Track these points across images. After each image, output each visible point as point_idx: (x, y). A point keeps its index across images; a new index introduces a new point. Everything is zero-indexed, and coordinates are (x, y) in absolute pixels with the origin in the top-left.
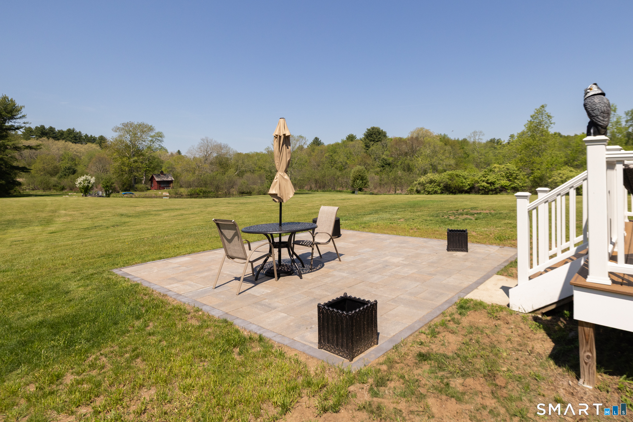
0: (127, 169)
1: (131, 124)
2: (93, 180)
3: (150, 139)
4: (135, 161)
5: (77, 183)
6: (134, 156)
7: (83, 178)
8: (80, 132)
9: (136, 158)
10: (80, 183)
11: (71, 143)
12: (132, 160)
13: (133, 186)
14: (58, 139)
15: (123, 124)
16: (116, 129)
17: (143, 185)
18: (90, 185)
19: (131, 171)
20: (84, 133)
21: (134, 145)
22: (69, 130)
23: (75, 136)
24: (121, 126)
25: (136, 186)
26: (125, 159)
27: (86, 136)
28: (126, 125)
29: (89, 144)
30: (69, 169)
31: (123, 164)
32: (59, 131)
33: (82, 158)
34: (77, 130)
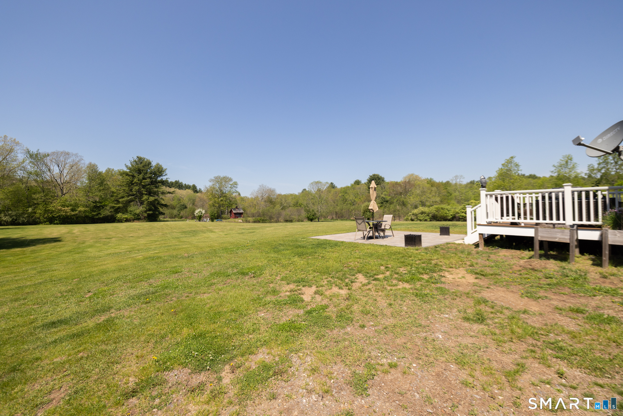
0: (217, 205)
1: (219, 177)
2: (203, 212)
3: (230, 186)
4: (222, 200)
5: (195, 214)
6: (221, 197)
7: (199, 210)
8: (182, 183)
9: (222, 198)
10: (197, 214)
11: (178, 190)
12: (220, 200)
13: (220, 216)
14: (171, 187)
15: (215, 177)
16: (211, 181)
17: (226, 216)
18: (202, 215)
19: (219, 207)
20: (184, 183)
21: (221, 190)
22: (176, 181)
23: (179, 185)
24: (214, 179)
25: (223, 216)
26: (216, 199)
27: (185, 185)
28: (216, 178)
29: (187, 190)
30: (183, 206)
31: (215, 202)
32: (171, 182)
33: (184, 199)
34: (180, 181)
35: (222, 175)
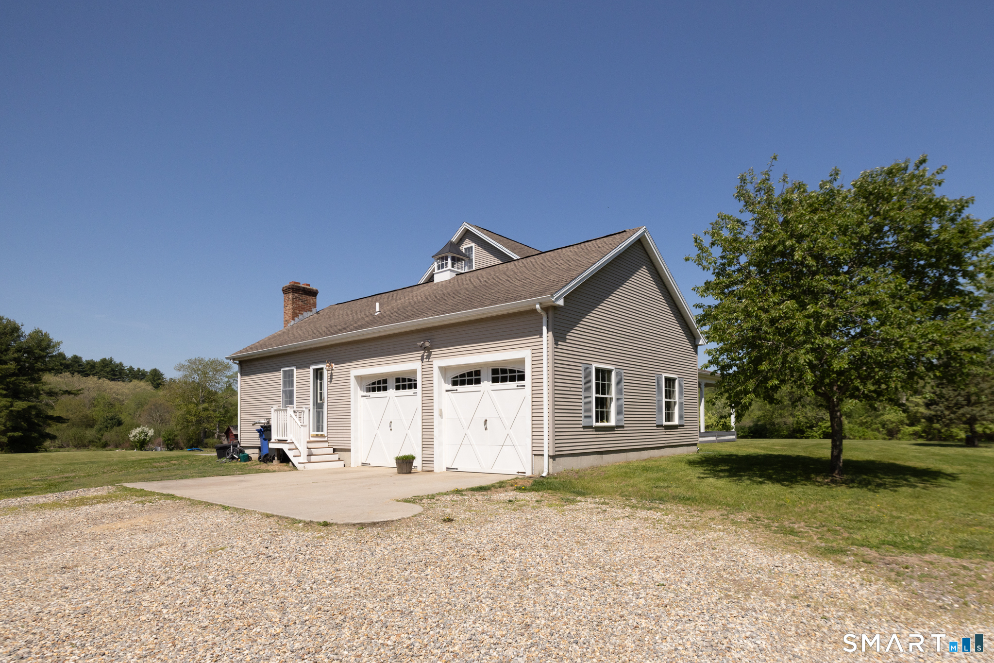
0: (194, 419)
1: (201, 361)
2: (151, 433)
3: (226, 380)
4: (205, 409)
5: (131, 436)
6: (203, 402)
7: (139, 430)
8: (121, 364)
9: (206, 405)
10: (135, 436)
11: (107, 380)
12: (201, 407)
13: (202, 441)
14: (88, 375)
15: (189, 361)
16: (180, 368)
17: (215, 440)
18: (148, 439)
19: (199, 422)
20: (127, 365)
21: (204, 388)
22: (104, 360)
23: (113, 370)
24: (186, 363)
25: (206, 441)
26: (191, 406)
27: (131, 369)
28: (193, 362)
29: (135, 382)
30: (113, 419)
31: (189, 412)
32: (88, 362)
34: (117, 360)
35: (207, 357)
